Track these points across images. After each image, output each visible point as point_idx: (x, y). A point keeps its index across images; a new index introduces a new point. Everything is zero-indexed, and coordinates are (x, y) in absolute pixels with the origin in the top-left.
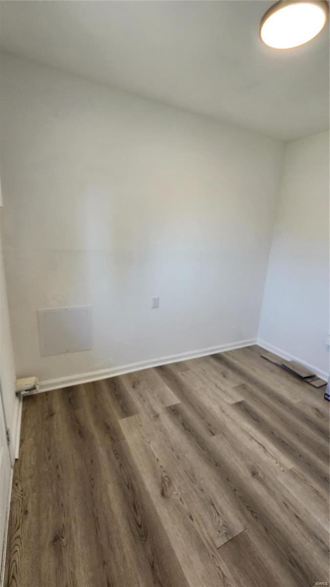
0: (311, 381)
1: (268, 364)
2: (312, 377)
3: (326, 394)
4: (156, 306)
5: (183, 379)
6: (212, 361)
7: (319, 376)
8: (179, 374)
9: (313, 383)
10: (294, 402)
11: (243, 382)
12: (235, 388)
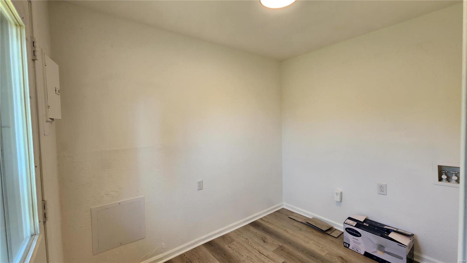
0: (330, 233)
1: (296, 224)
2: (331, 229)
3: (344, 242)
4: (200, 188)
5: (230, 251)
6: (252, 229)
7: (336, 228)
8: (226, 247)
9: (333, 234)
10: (323, 254)
11: (281, 244)
12: (275, 251)
